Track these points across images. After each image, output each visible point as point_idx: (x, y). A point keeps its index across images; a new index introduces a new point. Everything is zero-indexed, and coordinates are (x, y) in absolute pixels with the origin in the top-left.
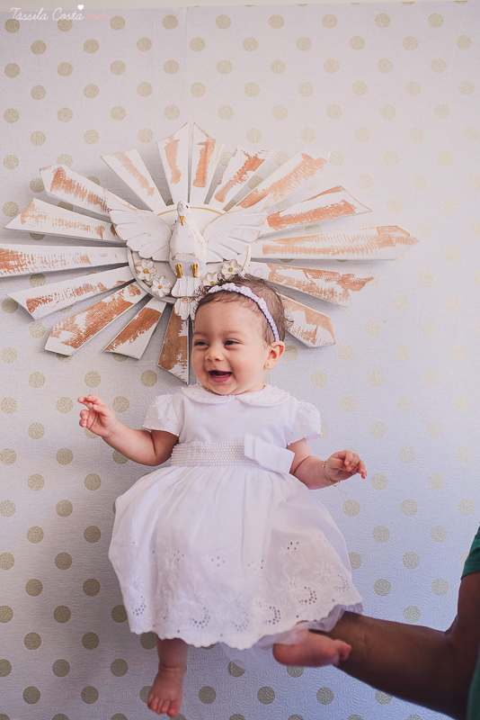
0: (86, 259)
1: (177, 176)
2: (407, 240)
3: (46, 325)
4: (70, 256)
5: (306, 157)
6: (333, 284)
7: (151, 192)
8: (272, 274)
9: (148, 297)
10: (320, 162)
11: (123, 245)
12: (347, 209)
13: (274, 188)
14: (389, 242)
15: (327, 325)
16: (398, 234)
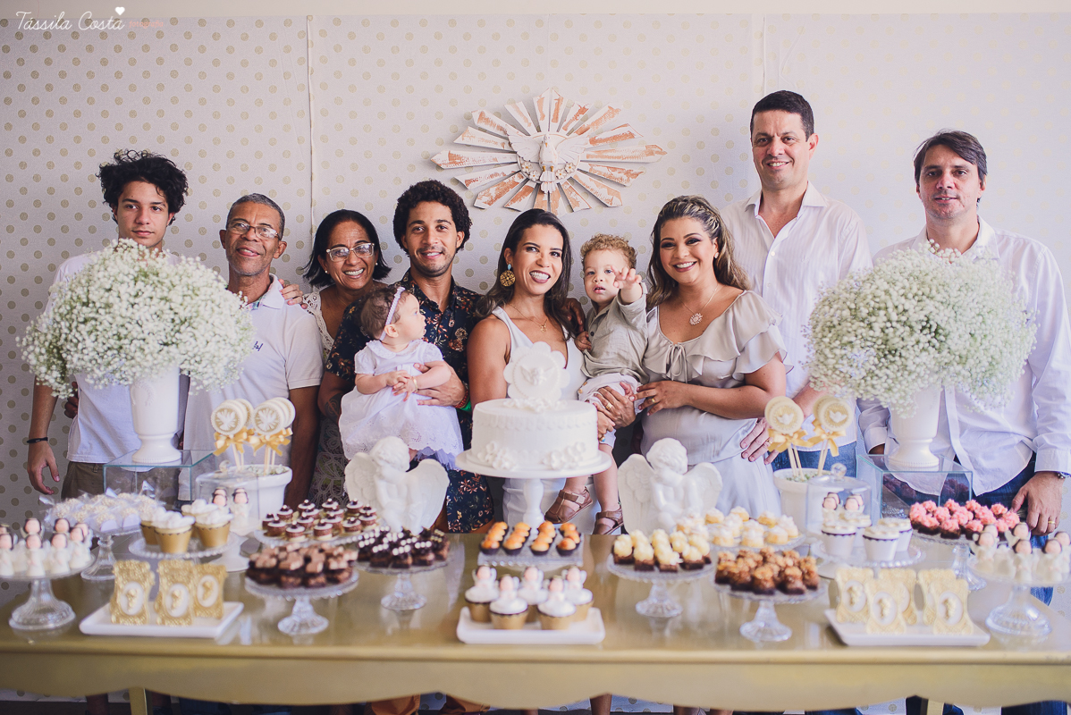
0: (495, 159)
1: (543, 117)
2: (661, 152)
3: (474, 193)
4: (488, 157)
5: (609, 107)
6: (622, 175)
7: (530, 125)
8: (591, 169)
9: (528, 180)
10: (617, 111)
11: (516, 153)
12: (631, 135)
13: (593, 124)
14: (651, 153)
15: (618, 196)
16: (657, 149)
